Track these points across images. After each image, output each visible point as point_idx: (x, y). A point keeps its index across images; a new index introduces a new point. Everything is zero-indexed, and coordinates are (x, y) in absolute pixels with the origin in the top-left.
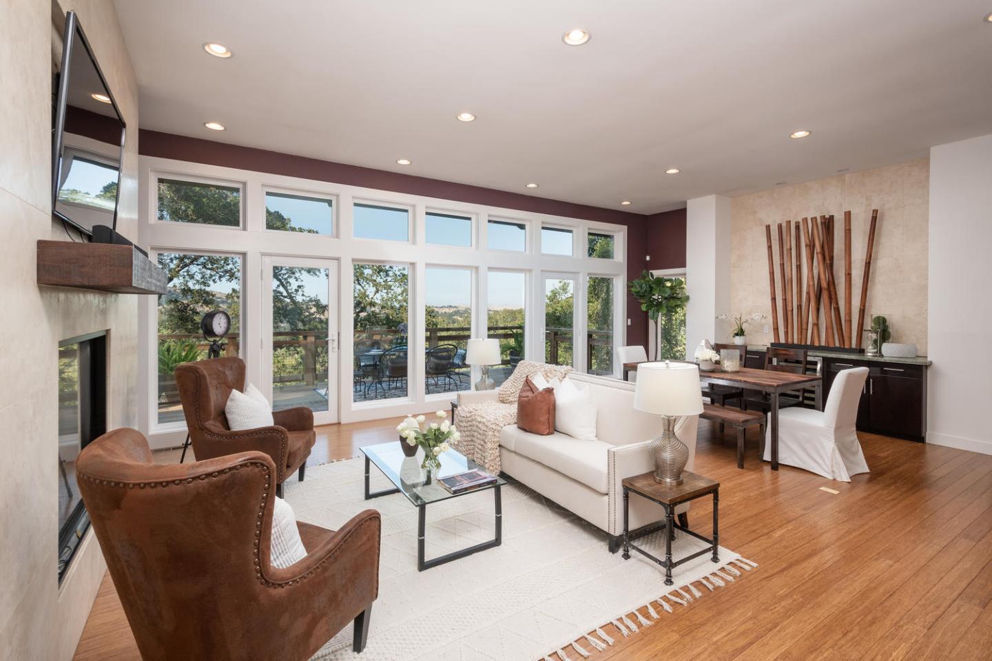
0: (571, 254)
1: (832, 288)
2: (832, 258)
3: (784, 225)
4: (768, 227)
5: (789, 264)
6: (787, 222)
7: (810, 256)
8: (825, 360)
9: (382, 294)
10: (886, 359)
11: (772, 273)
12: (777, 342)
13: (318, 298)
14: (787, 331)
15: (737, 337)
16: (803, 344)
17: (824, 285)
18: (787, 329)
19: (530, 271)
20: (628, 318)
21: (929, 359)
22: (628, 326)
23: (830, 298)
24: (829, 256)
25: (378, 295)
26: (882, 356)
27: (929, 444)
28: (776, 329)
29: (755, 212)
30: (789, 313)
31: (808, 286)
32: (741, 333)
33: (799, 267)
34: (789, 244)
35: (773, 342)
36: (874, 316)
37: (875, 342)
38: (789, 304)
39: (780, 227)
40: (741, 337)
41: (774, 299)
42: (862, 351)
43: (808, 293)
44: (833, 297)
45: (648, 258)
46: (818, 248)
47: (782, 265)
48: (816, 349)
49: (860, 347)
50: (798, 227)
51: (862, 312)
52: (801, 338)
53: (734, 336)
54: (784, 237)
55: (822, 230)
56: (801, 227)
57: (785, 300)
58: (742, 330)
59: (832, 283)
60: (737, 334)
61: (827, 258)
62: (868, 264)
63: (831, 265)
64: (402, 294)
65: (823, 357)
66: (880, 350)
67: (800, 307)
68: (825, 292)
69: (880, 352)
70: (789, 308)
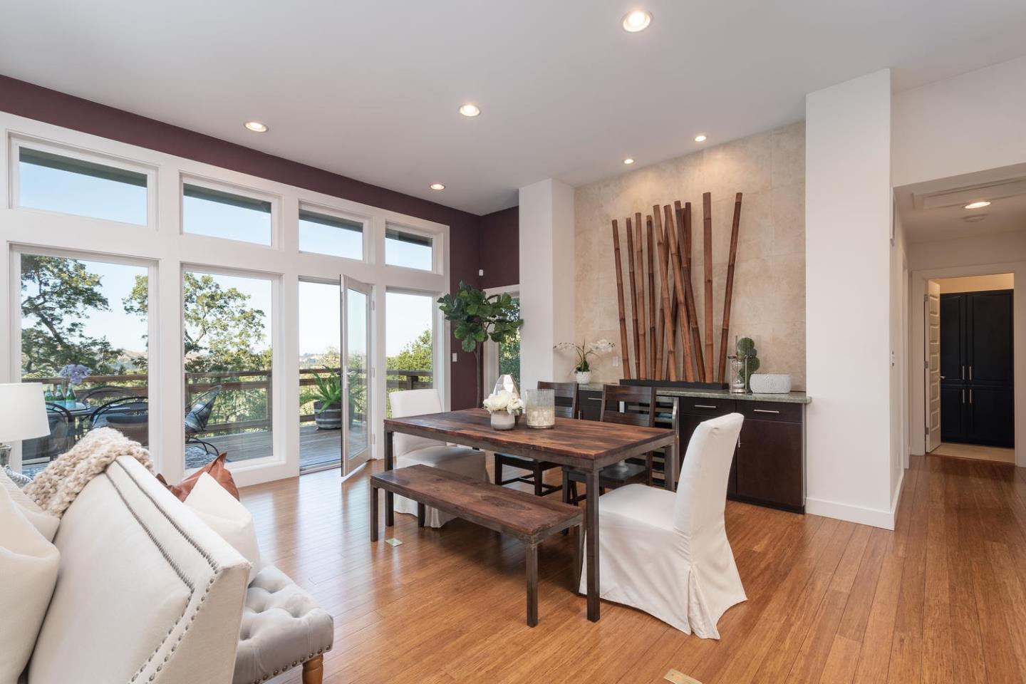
0: (362, 259)
1: (690, 302)
2: (689, 261)
3: (634, 221)
4: (615, 223)
5: (640, 271)
6: (636, 214)
7: (663, 259)
8: (682, 400)
9: (211, 335)
10: (756, 396)
11: (620, 285)
12: (627, 378)
13: (107, 340)
14: (639, 363)
15: (580, 373)
16: (657, 379)
17: (681, 298)
18: (639, 360)
19: (279, 276)
20: (452, 352)
21: (808, 394)
22: (452, 363)
23: (688, 316)
24: (686, 257)
25: (206, 337)
26: (750, 392)
27: (811, 515)
28: (626, 361)
29: (602, 206)
30: (641, 338)
31: (662, 299)
32: (584, 367)
33: (652, 276)
34: (639, 245)
35: (623, 378)
36: (740, 339)
37: (742, 373)
38: (641, 326)
39: (629, 222)
40: (585, 373)
41: (623, 320)
42: (726, 387)
43: (662, 310)
44: (691, 316)
45: (481, 273)
46: (673, 249)
47: (632, 274)
48: (673, 387)
49: (723, 380)
50: (650, 223)
51: (725, 332)
52: (655, 372)
53: (576, 372)
54: (634, 238)
55: (678, 223)
56: (654, 224)
57: (636, 321)
58: (585, 362)
59: (689, 293)
60: (579, 370)
61: (684, 260)
62: (731, 267)
63: (688, 271)
64: (241, 335)
65: (680, 397)
66: (748, 383)
67: (653, 329)
68: (682, 308)
69: (748, 387)
70: (641, 332)
